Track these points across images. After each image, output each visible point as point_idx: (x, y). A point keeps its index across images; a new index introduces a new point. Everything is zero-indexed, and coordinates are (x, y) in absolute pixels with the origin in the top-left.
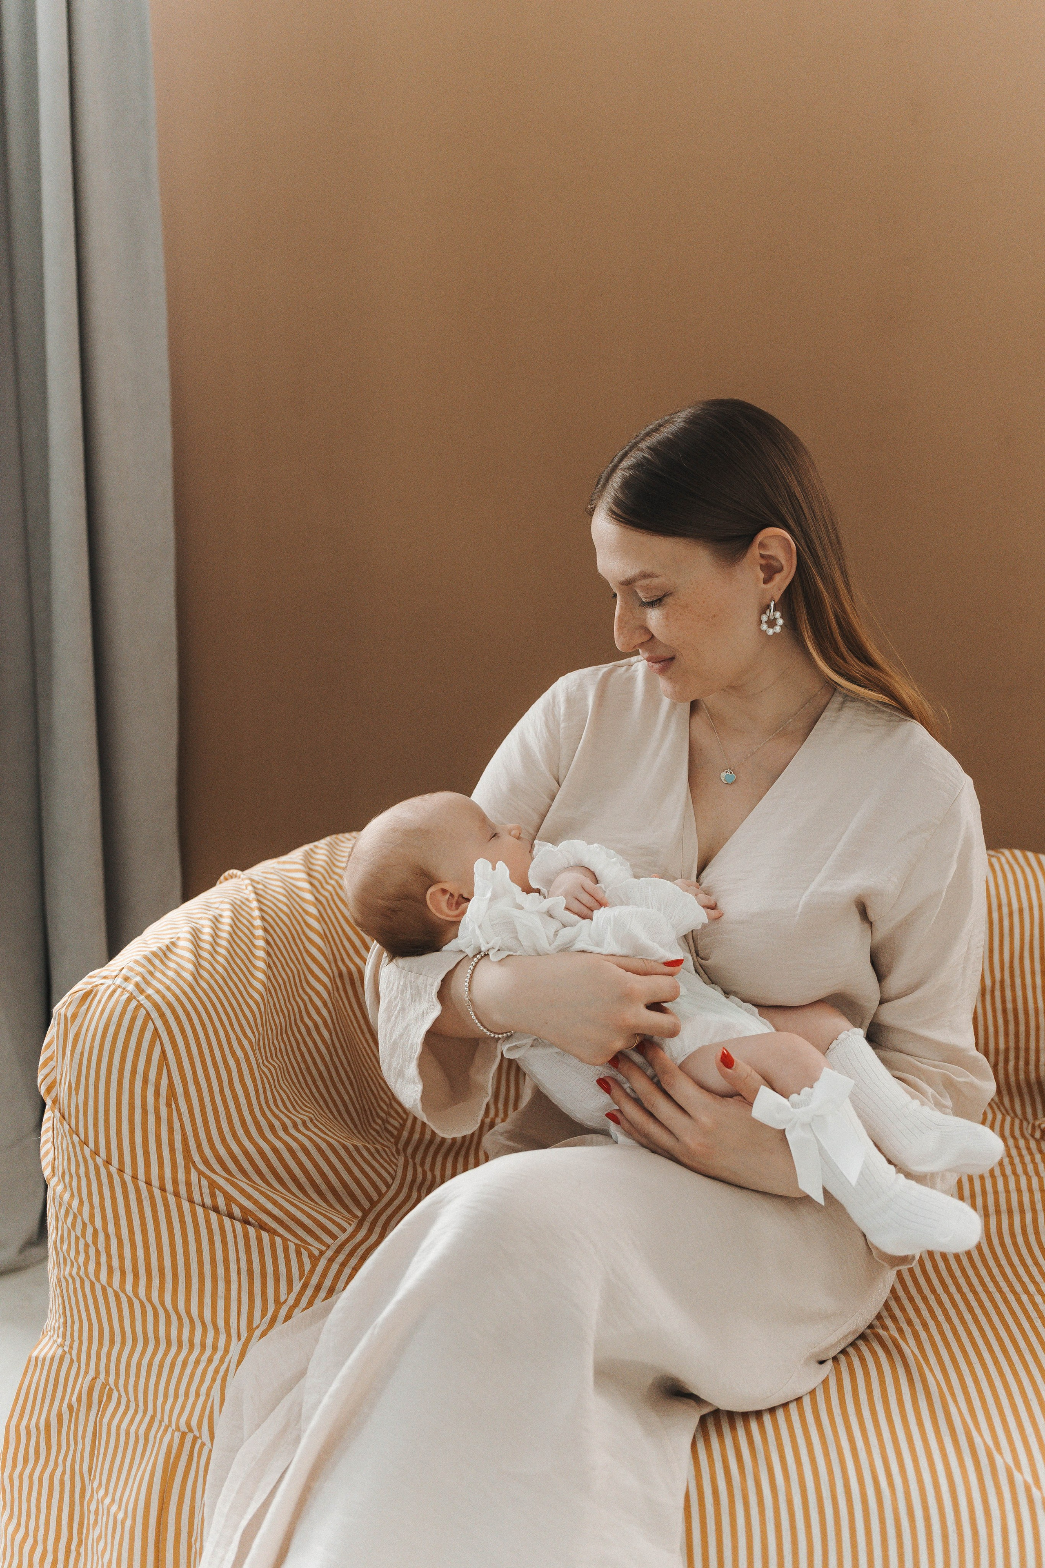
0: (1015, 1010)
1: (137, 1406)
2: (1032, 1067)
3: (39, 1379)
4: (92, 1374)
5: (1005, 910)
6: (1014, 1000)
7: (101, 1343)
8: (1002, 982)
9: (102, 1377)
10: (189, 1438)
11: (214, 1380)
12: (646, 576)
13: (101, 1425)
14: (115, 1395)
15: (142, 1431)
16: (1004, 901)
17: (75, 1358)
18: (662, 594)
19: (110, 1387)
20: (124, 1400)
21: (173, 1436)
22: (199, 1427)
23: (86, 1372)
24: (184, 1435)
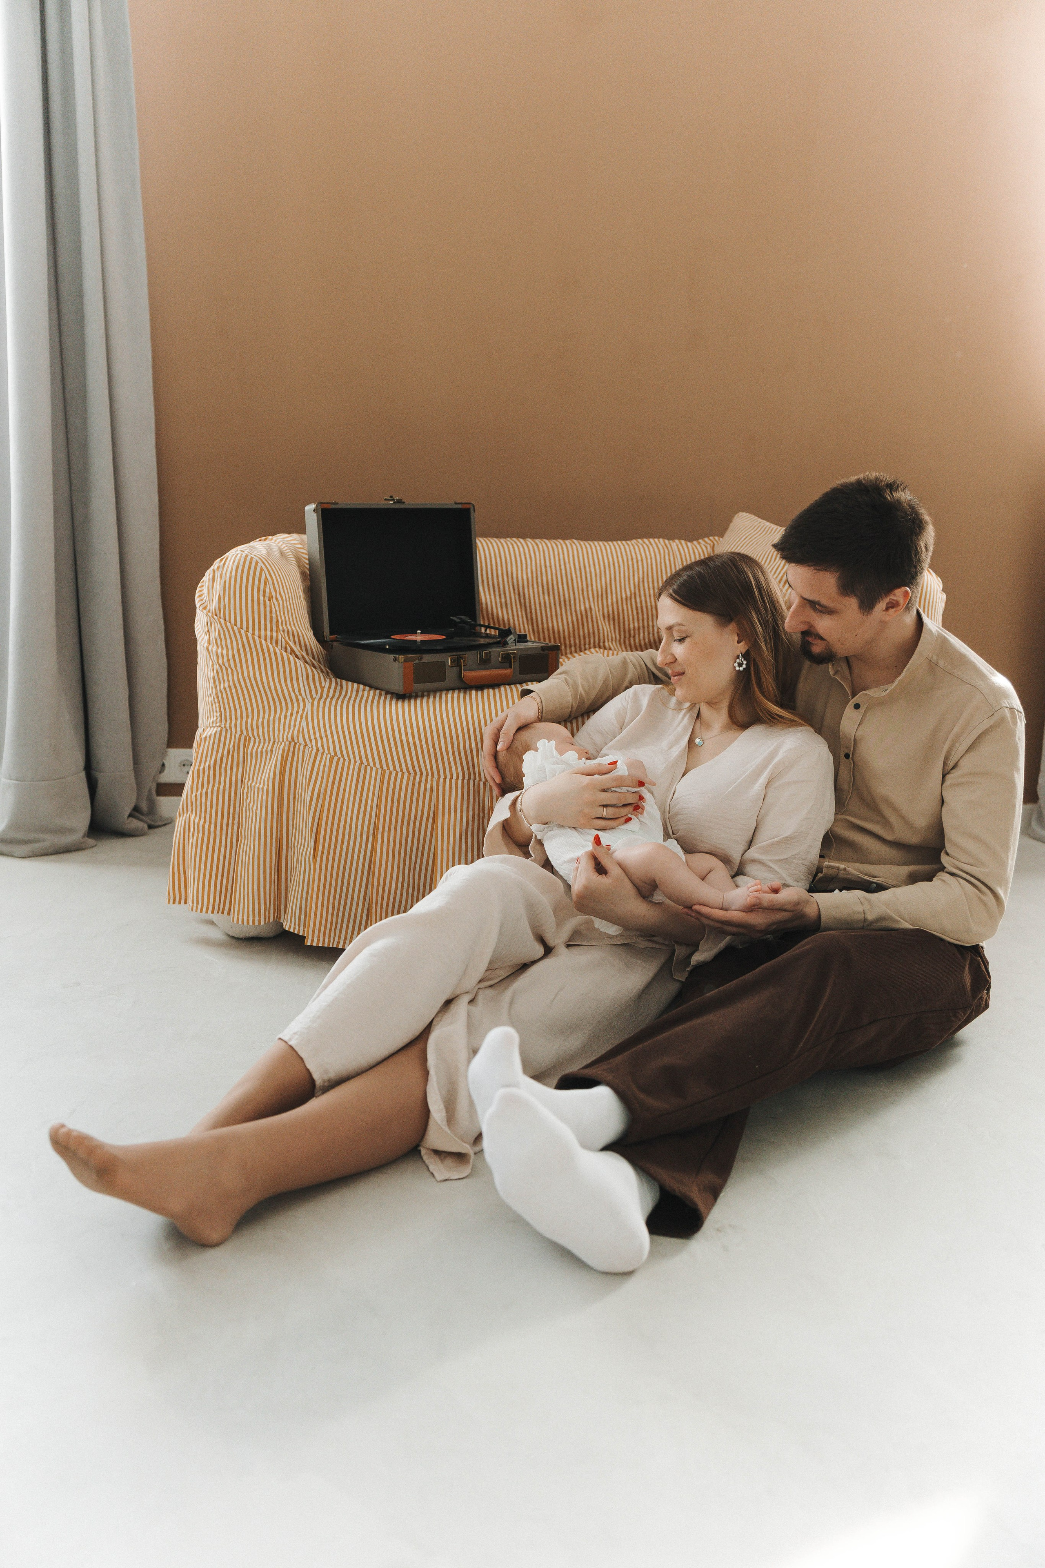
0: (642, 607)
1: (265, 740)
2: (651, 635)
3: (209, 745)
4: (239, 732)
5: (635, 561)
6: (641, 602)
7: (242, 718)
8: (635, 593)
9: (245, 733)
10: (293, 744)
11: (301, 718)
12: (680, 625)
13: (247, 754)
14: (252, 739)
15: (269, 749)
16: (634, 557)
17: (228, 728)
18: (685, 635)
19: (249, 737)
20: (257, 740)
21: (285, 745)
22: (298, 737)
23: (236, 733)
24: (290, 743)
